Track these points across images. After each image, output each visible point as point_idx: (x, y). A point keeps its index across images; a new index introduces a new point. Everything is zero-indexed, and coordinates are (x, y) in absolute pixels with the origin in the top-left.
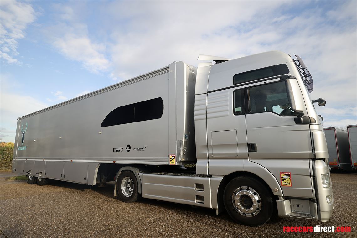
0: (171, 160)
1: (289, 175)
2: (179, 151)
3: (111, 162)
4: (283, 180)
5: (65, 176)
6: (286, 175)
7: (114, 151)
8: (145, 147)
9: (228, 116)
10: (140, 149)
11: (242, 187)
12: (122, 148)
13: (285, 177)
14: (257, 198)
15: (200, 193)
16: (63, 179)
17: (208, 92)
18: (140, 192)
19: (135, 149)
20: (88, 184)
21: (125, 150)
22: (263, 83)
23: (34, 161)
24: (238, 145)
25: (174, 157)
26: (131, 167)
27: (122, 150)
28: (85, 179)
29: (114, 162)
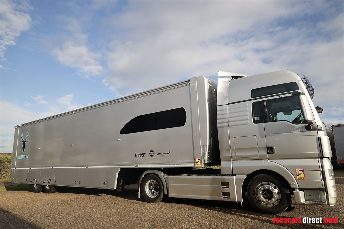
0: (197, 163)
1: (303, 171)
2: (204, 154)
3: (134, 166)
4: (298, 175)
5: (80, 182)
6: (300, 171)
7: (136, 157)
8: (170, 152)
9: (247, 124)
10: (164, 154)
11: (263, 183)
12: (145, 154)
13: (300, 172)
14: (276, 191)
15: (227, 190)
16: (77, 185)
17: (229, 104)
18: (166, 193)
19: (159, 154)
20: (108, 189)
21: (148, 155)
22: (277, 97)
23: (40, 169)
24: (259, 148)
25: (200, 159)
26: (154, 171)
27: (144, 155)
28: (104, 184)
29: (137, 166)
